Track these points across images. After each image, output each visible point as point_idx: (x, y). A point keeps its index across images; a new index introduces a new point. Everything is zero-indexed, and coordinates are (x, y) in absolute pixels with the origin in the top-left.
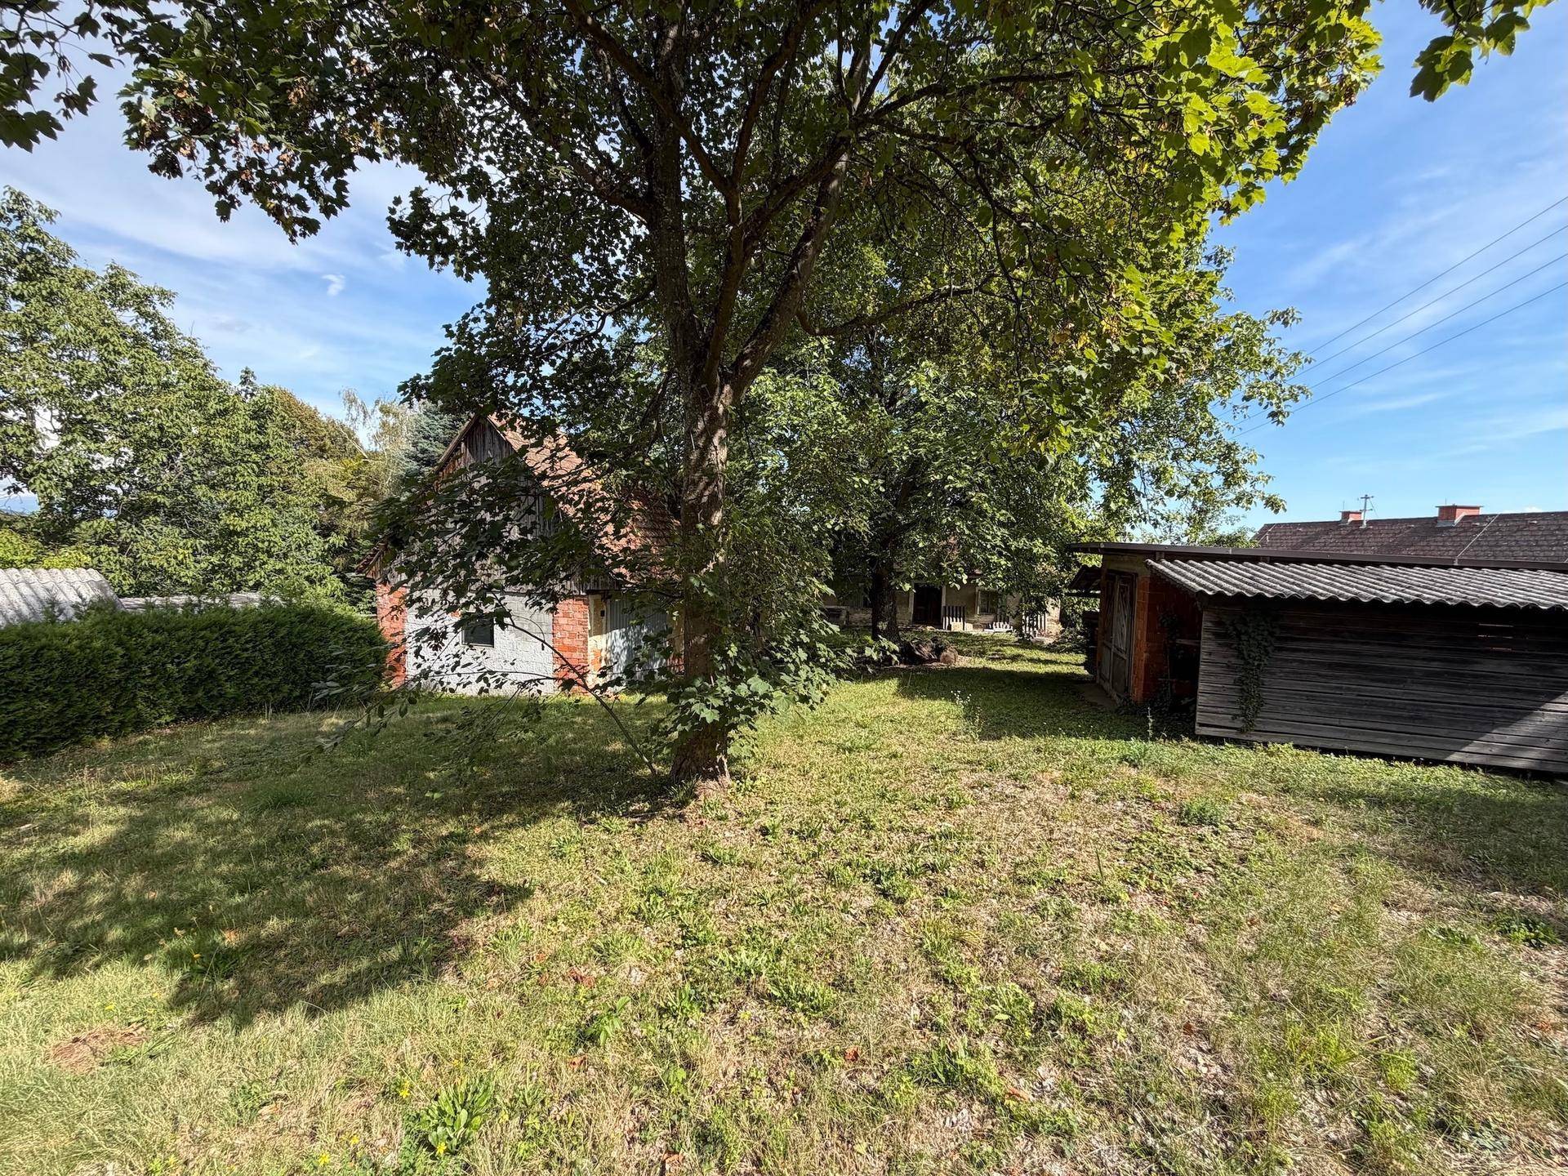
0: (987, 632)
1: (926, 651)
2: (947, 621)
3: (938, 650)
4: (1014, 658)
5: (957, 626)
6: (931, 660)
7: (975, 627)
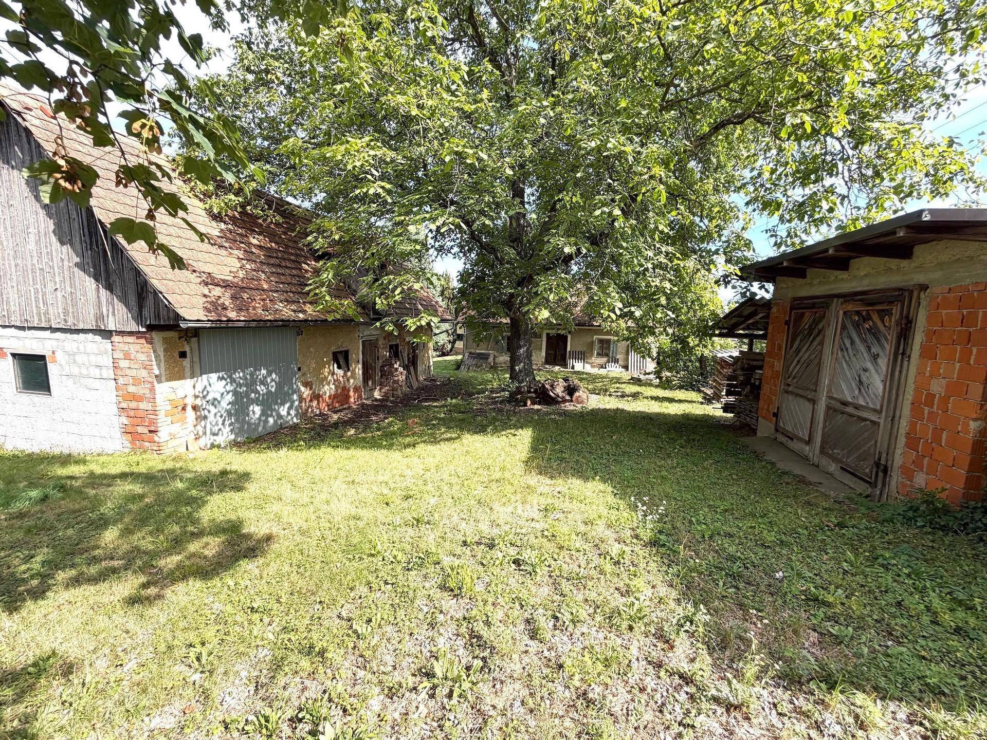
0: (603, 372)
1: (559, 390)
2: (570, 362)
3: (571, 390)
4: (635, 396)
5: (578, 366)
6: (565, 401)
7: (592, 367)
